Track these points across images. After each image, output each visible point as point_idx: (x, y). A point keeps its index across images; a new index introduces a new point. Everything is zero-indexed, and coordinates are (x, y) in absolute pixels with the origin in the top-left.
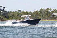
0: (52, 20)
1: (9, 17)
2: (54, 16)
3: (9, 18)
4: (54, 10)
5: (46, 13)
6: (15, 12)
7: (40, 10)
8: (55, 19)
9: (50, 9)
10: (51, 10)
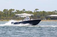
5: (9, 13)
7: (4, 11)
9: (13, 10)
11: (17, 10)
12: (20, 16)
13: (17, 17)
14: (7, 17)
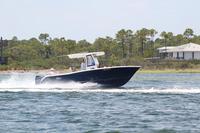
0: (158, 71)
1: (6, 58)
2: (165, 54)
3: (6, 64)
4: (166, 36)
5: (137, 45)
6: (29, 42)
7: (118, 36)
8: (169, 67)
9: (152, 32)
10: (156, 36)
11: (164, 34)
12: (175, 55)
13: (166, 58)
14: (131, 56)
